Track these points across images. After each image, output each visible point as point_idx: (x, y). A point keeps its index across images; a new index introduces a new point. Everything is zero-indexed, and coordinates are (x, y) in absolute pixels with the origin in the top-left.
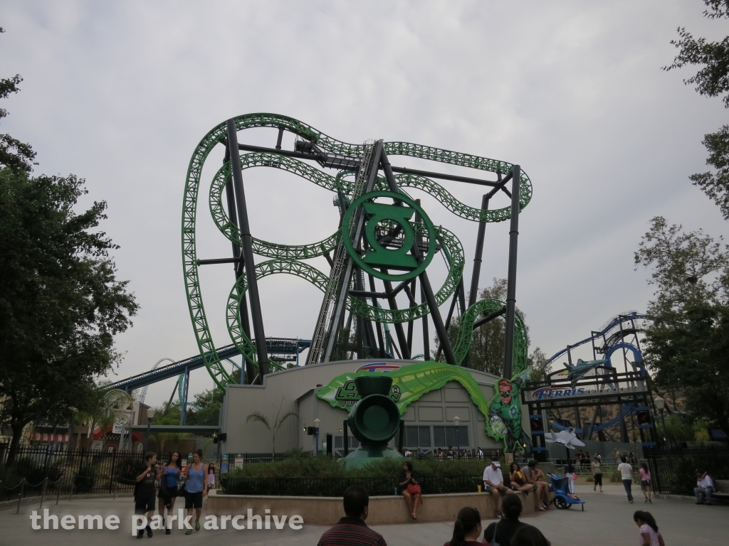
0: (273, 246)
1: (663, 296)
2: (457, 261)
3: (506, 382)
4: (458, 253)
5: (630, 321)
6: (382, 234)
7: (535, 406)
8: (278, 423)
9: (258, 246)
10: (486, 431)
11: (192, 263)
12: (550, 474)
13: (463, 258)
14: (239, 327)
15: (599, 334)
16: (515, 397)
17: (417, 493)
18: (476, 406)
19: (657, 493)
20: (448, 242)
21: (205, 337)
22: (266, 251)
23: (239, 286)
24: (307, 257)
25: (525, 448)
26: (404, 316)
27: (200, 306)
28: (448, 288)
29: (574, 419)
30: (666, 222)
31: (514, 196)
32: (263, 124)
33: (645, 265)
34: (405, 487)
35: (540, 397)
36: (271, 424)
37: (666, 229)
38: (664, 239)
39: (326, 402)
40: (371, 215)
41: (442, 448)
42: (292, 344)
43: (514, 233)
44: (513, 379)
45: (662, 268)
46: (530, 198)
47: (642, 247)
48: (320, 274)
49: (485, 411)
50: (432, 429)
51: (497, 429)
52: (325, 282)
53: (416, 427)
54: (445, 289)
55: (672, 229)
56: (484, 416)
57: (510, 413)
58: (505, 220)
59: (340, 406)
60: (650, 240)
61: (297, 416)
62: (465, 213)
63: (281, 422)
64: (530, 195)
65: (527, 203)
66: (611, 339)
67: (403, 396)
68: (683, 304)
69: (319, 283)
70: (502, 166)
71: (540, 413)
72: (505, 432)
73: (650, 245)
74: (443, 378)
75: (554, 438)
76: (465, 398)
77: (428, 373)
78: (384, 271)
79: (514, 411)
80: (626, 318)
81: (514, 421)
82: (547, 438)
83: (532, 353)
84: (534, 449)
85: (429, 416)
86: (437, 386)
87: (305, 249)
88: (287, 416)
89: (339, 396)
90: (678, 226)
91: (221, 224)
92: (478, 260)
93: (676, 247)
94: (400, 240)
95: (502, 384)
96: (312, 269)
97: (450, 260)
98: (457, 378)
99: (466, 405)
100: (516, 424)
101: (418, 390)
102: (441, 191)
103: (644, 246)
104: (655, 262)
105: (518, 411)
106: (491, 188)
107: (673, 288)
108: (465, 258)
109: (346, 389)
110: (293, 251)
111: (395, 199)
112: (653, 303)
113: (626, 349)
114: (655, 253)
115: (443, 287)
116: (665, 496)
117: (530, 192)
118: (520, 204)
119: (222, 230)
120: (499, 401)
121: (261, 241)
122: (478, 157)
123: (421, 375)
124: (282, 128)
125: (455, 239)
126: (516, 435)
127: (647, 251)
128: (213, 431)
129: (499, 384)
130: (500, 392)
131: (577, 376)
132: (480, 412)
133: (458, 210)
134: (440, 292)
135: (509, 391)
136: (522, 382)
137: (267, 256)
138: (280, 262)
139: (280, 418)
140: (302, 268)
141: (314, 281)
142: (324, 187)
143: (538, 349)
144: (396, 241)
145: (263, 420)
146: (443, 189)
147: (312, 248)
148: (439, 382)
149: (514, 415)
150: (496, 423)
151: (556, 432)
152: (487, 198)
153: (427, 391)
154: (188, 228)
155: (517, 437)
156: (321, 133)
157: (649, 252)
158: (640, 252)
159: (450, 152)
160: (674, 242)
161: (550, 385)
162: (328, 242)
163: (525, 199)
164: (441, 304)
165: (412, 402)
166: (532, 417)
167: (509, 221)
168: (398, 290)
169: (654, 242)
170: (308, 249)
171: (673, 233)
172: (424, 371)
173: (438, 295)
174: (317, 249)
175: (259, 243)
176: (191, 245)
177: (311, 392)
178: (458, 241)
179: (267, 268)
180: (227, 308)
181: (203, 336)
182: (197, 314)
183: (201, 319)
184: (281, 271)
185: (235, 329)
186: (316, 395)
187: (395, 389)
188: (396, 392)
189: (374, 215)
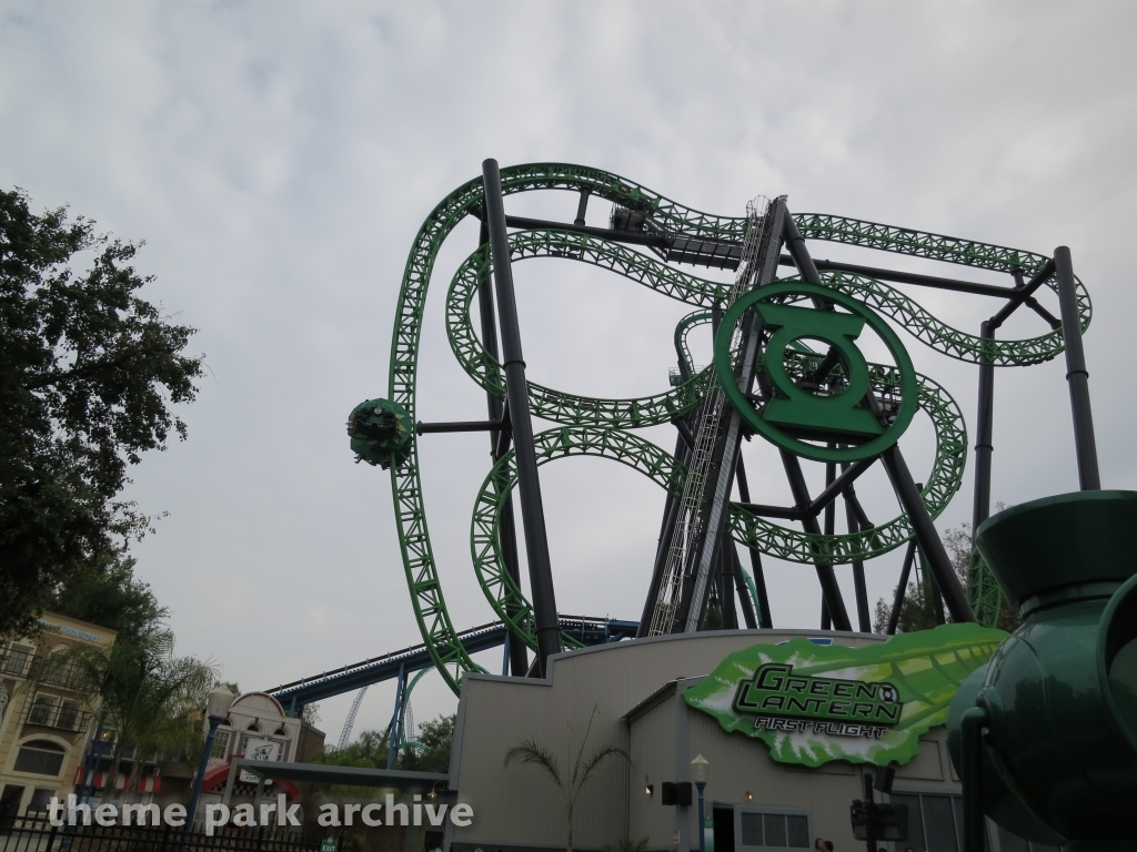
0: (568, 400)
8: (581, 771)
9: (539, 400)
14: (496, 561)
21: (425, 578)
22: (554, 410)
23: (499, 477)
24: (637, 425)
27: (419, 515)
32: (551, 184)
36: (565, 771)
39: (708, 717)
42: (597, 629)
43: (1077, 375)
48: (662, 456)
59: (746, 729)
61: (626, 755)
63: (589, 769)
64: (1088, 313)
70: (1021, 260)
87: (634, 406)
88: (601, 756)
89: (742, 703)
91: (467, 357)
96: (647, 446)
106: (1005, 301)
109: (760, 686)
110: (608, 410)
117: (1087, 309)
119: (470, 370)
121: (545, 390)
122: (972, 243)
124: (586, 190)
133: (941, 340)
137: (557, 420)
138: (583, 433)
139: (587, 759)
141: (652, 471)
142: (669, 294)
145: (545, 761)
147: (648, 407)
152: (993, 324)
154: (403, 364)
156: (660, 197)
159: (915, 233)
165: (933, 729)
168: (827, 499)
170: (640, 407)
172: (954, 650)
174: (658, 408)
175: (540, 394)
176: (406, 395)
177: (669, 691)
178: (948, 400)
179: (557, 442)
180: (474, 520)
181: (421, 576)
182: (412, 529)
183: (420, 540)
184: (584, 449)
185: (487, 564)
186: (683, 697)
187: (886, 690)
188: (889, 700)
189: (780, 327)
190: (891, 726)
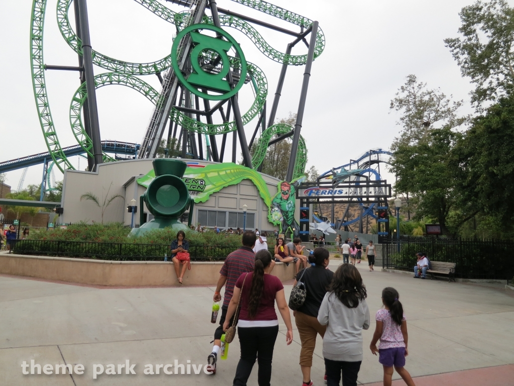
0: (113, 61)
1: (405, 134)
2: (262, 92)
3: (287, 184)
4: (264, 86)
5: (376, 155)
6: (205, 63)
7: (305, 200)
8: (107, 202)
9: (99, 59)
10: (268, 218)
11: (40, 66)
12: (309, 250)
13: (267, 90)
14: (80, 126)
15: (355, 162)
16: (292, 195)
17: (185, 260)
18: (263, 199)
19: (385, 268)
20: (257, 76)
21: (50, 131)
22: (107, 64)
23: (82, 90)
24: (141, 74)
25: (294, 231)
26: (217, 130)
27: (46, 105)
28: (253, 112)
29: (330, 218)
30: (416, 80)
31: (311, 47)
33: (397, 110)
34: (175, 254)
35: (310, 194)
36: (101, 203)
37: (415, 85)
38: (413, 92)
40: (197, 44)
41: (233, 228)
42: (132, 148)
43: (307, 74)
44: (292, 182)
45: (408, 114)
46: (322, 50)
47: (397, 97)
48: (151, 89)
49: (269, 204)
50: (227, 214)
51: (276, 217)
52: (155, 96)
53: (216, 211)
54: (250, 113)
55: (419, 85)
56: (268, 207)
57: (286, 206)
58: (302, 65)
60: (403, 92)
61: (123, 198)
62: (272, 55)
63: (110, 202)
64: (322, 48)
65: (320, 54)
66: (362, 166)
67: (207, 188)
68: (417, 141)
69: (150, 96)
70: (305, 21)
71: (308, 206)
72: (282, 219)
73: (403, 95)
74: (239, 176)
75: (316, 226)
76: (255, 193)
77: (228, 172)
78: (205, 92)
79: (290, 205)
80: (374, 152)
81: (289, 213)
82: (311, 226)
83: (309, 170)
84: (301, 232)
85: (226, 204)
86: (235, 183)
87: (140, 66)
88: (114, 198)
90: (424, 83)
91: (67, 36)
92: (278, 94)
93: (420, 99)
94: (219, 69)
95: (284, 185)
96: (144, 84)
97: (257, 90)
98: (250, 178)
99: (256, 198)
100: (290, 215)
101: (220, 184)
102: (255, 34)
103: (398, 95)
104: (404, 108)
105: (293, 205)
107: (413, 129)
108: (268, 90)
110: (129, 67)
111: (218, 33)
112: (397, 139)
113: (371, 173)
114: (405, 102)
115: (249, 111)
116: (390, 271)
117: (323, 45)
118: (315, 54)
119: (68, 41)
120: (280, 197)
121: (102, 56)
122: (287, 11)
123: (222, 173)
125: (262, 74)
126: (289, 223)
127: (400, 100)
128: (54, 206)
129: (281, 185)
130: (281, 190)
131: (340, 180)
132: (264, 203)
133: (267, 51)
134: (246, 114)
135: (288, 191)
136: (298, 184)
137: (107, 69)
138: (118, 75)
139: (109, 198)
140: (137, 83)
141: (146, 94)
143: (313, 167)
144: (216, 70)
145: (94, 199)
146: (257, 33)
147: (147, 67)
148: (237, 179)
149: (289, 208)
150: (276, 213)
151: (317, 222)
152: (291, 46)
153: (226, 185)
154: (37, 36)
155: (290, 224)
157: (401, 101)
158: (394, 100)
159: (267, 3)
160: (419, 95)
161: (318, 186)
162: (160, 63)
163: (319, 51)
164: (246, 123)
165: (214, 193)
166: (302, 208)
167: (304, 66)
168: (214, 109)
169: (406, 93)
170: (143, 67)
171: (420, 88)
172: (225, 170)
173: (245, 117)
174: (150, 68)
175: (101, 57)
176: (39, 51)
177: (133, 179)
178: (264, 77)
179: (107, 79)
180: (71, 108)
181: (48, 130)
182: (44, 111)
183: (47, 115)
184: (119, 82)
185: (76, 126)
186: (137, 181)
187: (201, 181)
188: (202, 184)
189: (199, 43)
190: (202, 192)
